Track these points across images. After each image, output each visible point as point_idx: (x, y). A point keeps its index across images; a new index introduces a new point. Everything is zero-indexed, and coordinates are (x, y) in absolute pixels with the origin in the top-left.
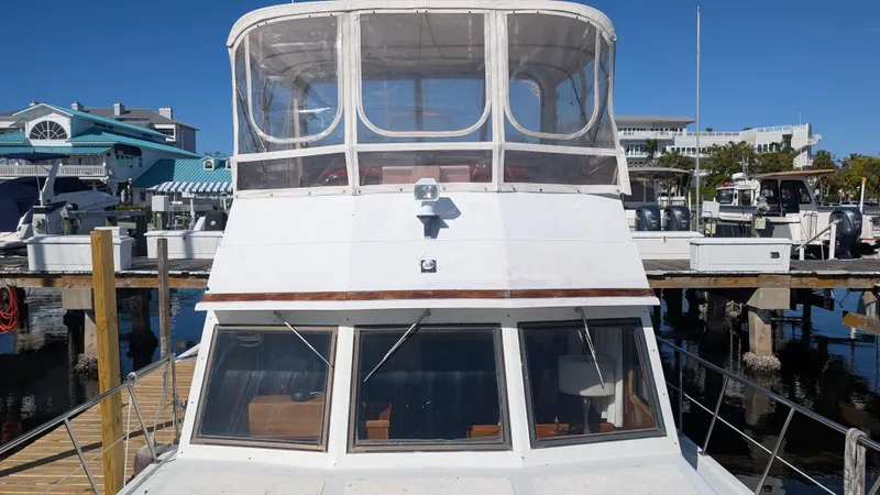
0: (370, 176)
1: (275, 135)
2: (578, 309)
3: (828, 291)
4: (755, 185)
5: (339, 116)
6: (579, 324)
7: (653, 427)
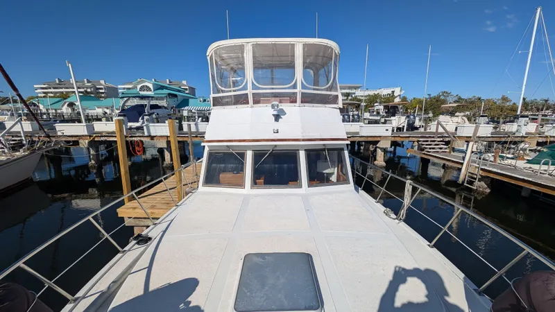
0: (256, 102)
1: (225, 87)
2: (324, 145)
3: (402, 142)
4: (382, 107)
5: (245, 81)
6: (324, 150)
7: (346, 181)
